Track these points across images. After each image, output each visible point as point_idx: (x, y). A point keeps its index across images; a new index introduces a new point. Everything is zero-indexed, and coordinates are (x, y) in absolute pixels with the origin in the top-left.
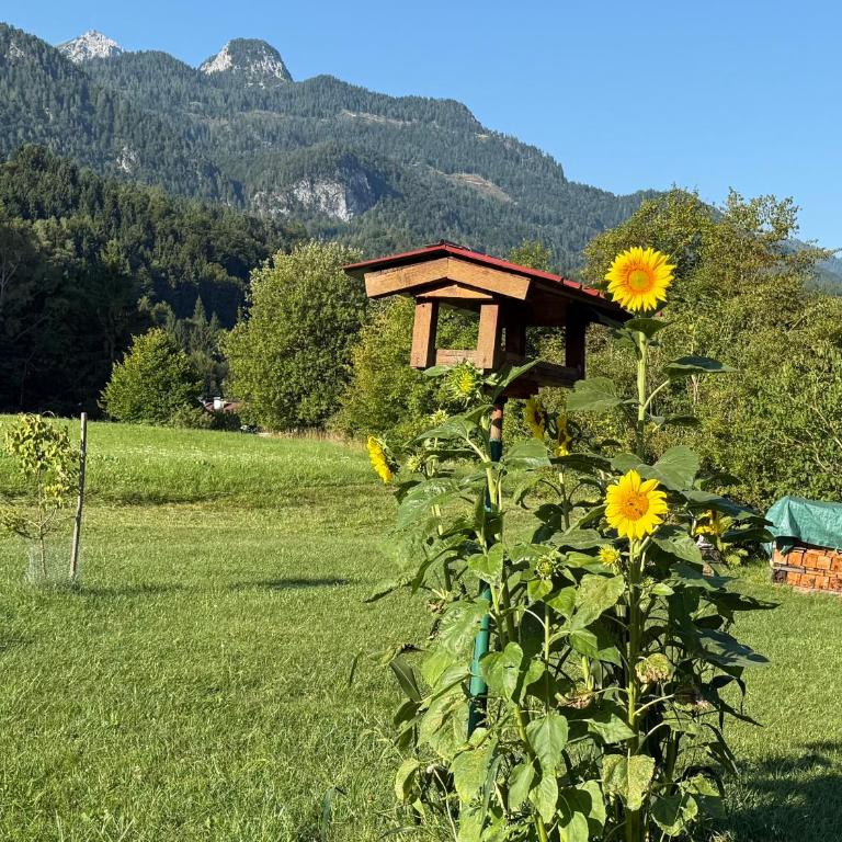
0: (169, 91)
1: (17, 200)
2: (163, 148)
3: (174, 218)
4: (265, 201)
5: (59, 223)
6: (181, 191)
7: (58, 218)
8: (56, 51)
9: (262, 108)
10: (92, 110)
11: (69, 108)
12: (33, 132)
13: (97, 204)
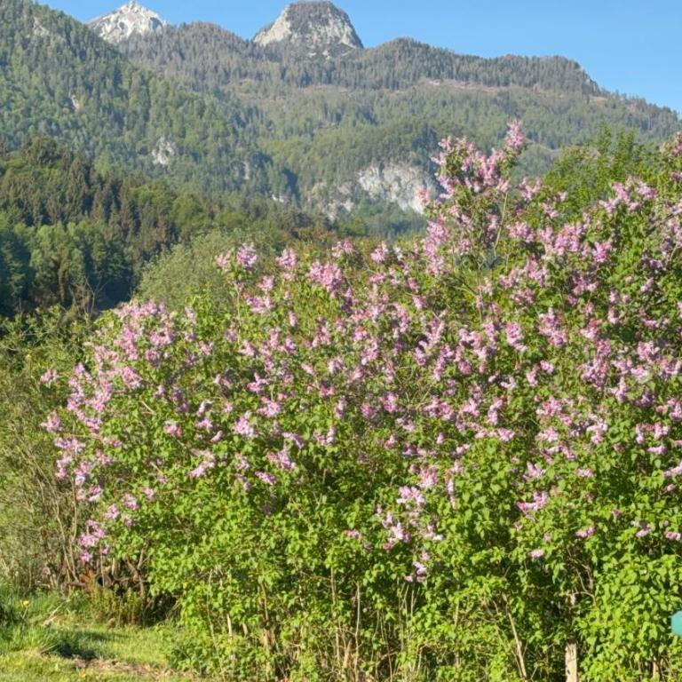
0: (216, 68)
1: (20, 204)
2: (205, 138)
3: (203, 218)
4: (325, 194)
5: (66, 229)
6: (225, 185)
7: (65, 224)
8: (86, 27)
9: (325, 82)
10: (124, 95)
11: (98, 94)
12: (57, 125)
13: (113, 206)
